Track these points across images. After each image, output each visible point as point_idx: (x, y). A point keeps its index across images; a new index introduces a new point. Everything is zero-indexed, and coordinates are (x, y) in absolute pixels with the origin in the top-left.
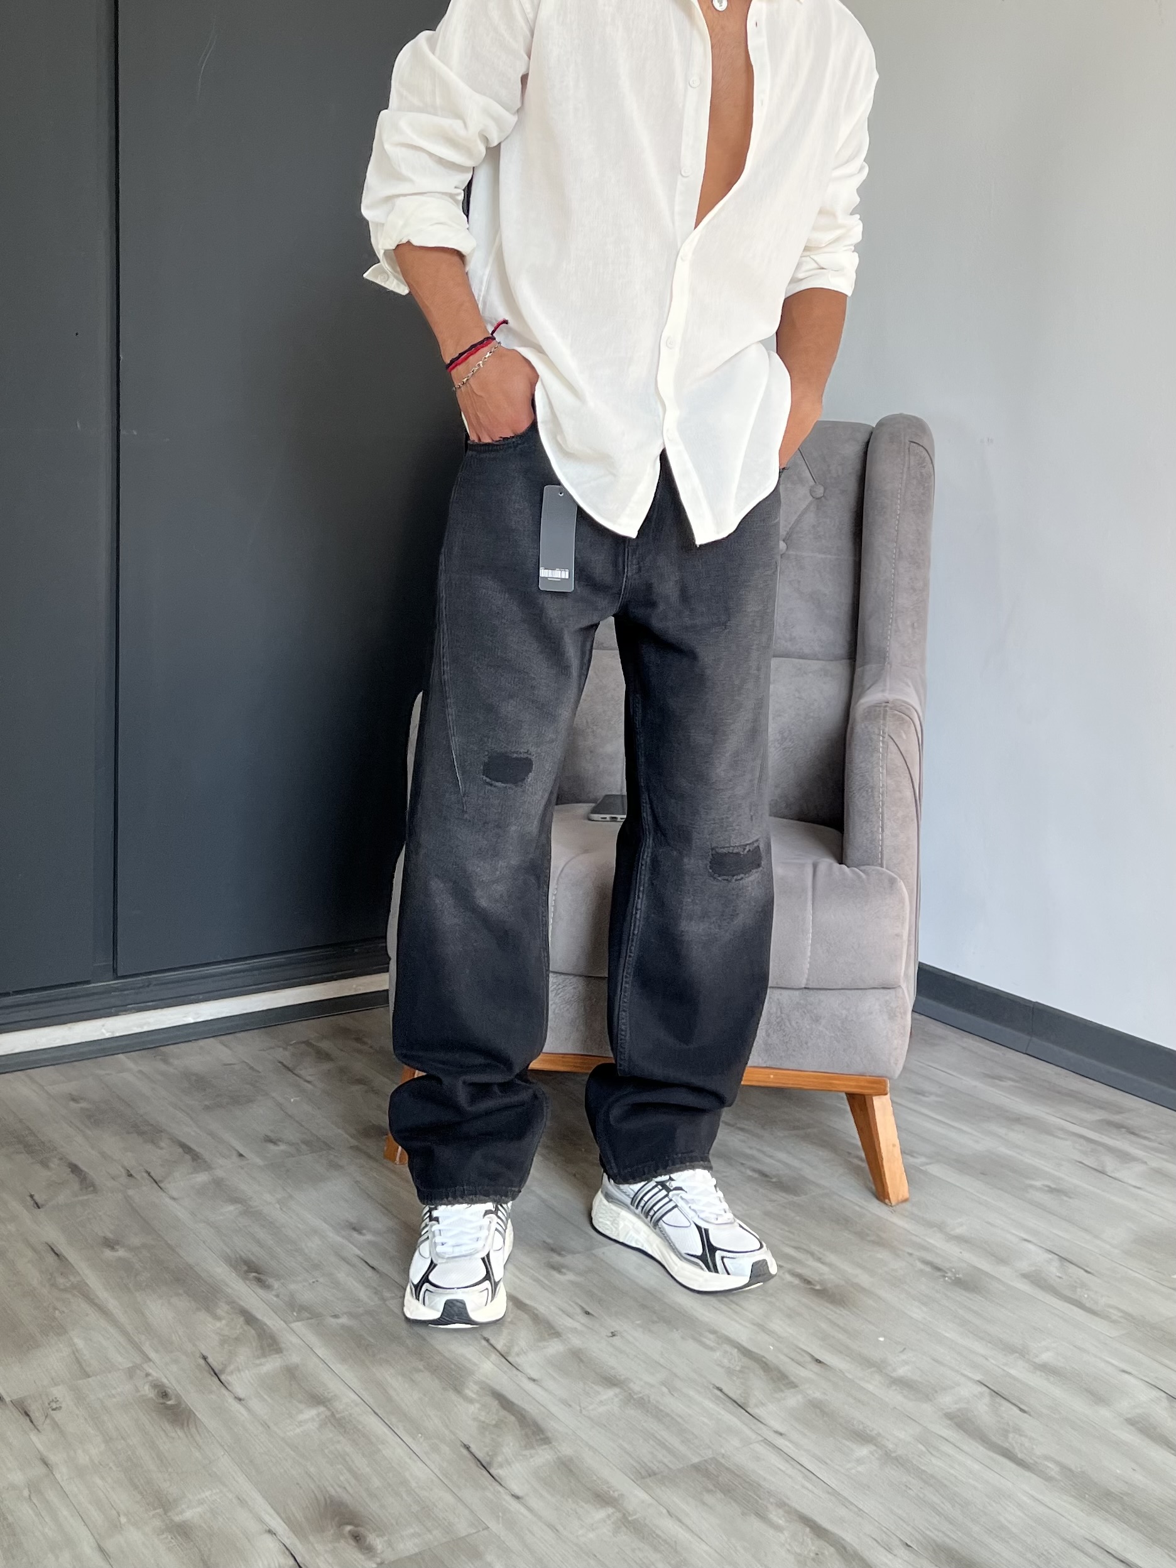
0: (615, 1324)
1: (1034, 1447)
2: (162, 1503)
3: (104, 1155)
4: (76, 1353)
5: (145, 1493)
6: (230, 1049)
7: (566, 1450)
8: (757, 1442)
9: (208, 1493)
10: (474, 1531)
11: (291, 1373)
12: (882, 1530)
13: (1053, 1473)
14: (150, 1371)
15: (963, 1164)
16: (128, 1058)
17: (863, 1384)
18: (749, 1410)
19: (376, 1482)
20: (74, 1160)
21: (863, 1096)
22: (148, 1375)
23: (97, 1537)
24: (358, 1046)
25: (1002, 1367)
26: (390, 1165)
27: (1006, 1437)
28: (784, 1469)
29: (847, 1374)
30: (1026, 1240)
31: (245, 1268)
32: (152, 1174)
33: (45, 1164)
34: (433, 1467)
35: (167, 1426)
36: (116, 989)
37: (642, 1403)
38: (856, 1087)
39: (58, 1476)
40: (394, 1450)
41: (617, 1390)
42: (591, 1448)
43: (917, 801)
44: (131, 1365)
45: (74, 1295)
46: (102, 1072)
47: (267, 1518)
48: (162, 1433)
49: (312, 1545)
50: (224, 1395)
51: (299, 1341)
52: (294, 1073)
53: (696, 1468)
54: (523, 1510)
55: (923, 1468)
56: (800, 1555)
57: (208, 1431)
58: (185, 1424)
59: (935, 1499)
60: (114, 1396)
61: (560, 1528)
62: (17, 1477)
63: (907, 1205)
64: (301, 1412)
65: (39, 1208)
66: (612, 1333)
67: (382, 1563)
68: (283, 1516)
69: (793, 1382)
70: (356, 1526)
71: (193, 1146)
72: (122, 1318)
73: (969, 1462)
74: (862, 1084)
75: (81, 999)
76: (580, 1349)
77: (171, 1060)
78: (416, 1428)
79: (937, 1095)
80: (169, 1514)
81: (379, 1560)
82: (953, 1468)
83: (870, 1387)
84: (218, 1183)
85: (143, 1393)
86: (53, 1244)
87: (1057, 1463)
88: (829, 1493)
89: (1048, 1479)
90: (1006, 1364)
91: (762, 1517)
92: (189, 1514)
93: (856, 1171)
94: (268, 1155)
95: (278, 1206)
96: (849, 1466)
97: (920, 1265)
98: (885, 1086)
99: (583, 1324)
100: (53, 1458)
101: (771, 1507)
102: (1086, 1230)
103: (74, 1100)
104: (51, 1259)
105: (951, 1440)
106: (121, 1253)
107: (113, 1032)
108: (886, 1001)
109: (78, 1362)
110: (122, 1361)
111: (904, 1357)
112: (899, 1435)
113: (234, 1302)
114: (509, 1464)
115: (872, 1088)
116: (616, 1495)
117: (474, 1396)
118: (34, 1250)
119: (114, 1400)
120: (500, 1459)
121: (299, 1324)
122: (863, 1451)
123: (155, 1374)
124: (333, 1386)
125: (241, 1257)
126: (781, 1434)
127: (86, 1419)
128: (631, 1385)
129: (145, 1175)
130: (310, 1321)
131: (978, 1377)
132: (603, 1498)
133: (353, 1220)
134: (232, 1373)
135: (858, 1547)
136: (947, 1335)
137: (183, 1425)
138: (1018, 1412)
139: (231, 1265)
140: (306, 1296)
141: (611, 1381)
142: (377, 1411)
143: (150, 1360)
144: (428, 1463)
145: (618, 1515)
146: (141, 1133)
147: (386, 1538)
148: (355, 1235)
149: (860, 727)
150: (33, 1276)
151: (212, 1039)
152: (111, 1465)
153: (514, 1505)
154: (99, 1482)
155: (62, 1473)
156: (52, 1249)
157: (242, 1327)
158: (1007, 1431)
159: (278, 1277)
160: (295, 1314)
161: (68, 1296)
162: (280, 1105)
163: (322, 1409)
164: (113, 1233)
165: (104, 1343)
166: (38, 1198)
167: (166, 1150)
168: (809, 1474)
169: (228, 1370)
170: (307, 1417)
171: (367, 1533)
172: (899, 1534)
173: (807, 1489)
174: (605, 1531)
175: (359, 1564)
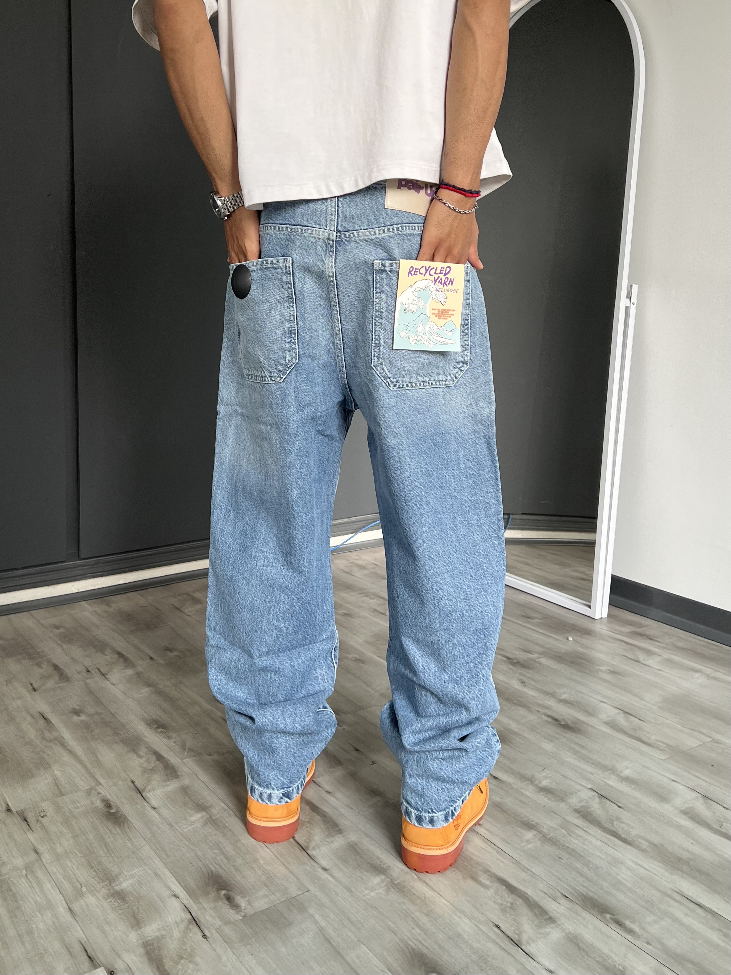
0: (374, 757)
1: (631, 830)
2: (108, 878)
3: (73, 659)
4: (55, 779)
5: (97, 871)
6: (145, 598)
7: (353, 838)
9: (136, 870)
10: (301, 893)
11: (185, 790)
12: (549, 887)
13: (645, 847)
14: (101, 791)
15: (560, 658)
16: (87, 603)
17: (522, 791)
19: (239, 861)
20: (56, 662)
22: (99, 793)
23: (68, 901)
25: (602, 779)
27: (612, 823)
29: (513, 786)
30: (602, 702)
31: (156, 726)
32: (101, 670)
33: (39, 665)
34: (273, 850)
35: (111, 827)
36: (80, 566)
37: (394, 806)
39: (44, 860)
41: (380, 798)
42: (368, 836)
44: (89, 787)
45: (55, 744)
46: (73, 612)
47: (173, 887)
48: (108, 831)
49: (201, 904)
50: (145, 806)
51: (189, 771)
52: (181, 611)
54: (330, 878)
55: (568, 845)
56: (502, 905)
57: (136, 829)
58: (122, 825)
59: (579, 865)
60: (78, 807)
61: (353, 889)
62: (19, 862)
64: (191, 816)
65: (35, 691)
66: (372, 762)
67: (245, 916)
68: (183, 885)
70: (228, 891)
71: (124, 653)
72: (84, 758)
73: (594, 841)
75: (60, 572)
76: (356, 773)
77: (112, 605)
80: (113, 885)
81: (243, 914)
82: (585, 844)
83: (528, 793)
84: (139, 675)
85: (96, 805)
86: (43, 712)
87: (646, 840)
88: (513, 863)
89: (643, 851)
90: (604, 778)
91: (475, 879)
92: (125, 884)
94: (167, 658)
95: (174, 688)
96: (523, 844)
99: (355, 757)
100: (41, 848)
101: (480, 873)
102: (635, 695)
103: (57, 628)
104: (41, 722)
105: (581, 826)
106: (83, 718)
107: (78, 590)
109: (57, 785)
110: (83, 784)
111: (544, 774)
112: (549, 824)
113: (150, 747)
116: (385, 866)
118: (33, 717)
119: (79, 810)
120: (313, 844)
121: (188, 759)
122: (529, 835)
123: (105, 793)
124: (210, 798)
125: (153, 719)
127: (61, 823)
129: (97, 671)
130: (195, 758)
131: (590, 786)
132: (378, 869)
134: (149, 791)
135: (537, 899)
136: (567, 760)
137: (120, 825)
138: (617, 808)
139: (148, 724)
140: (192, 742)
141: (375, 792)
142: (237, 814)
143: (100, 784)
145: (387, 880)
146: (95, 647)
147: (247, 899)
150: (32, 733)
151: (134, 593)
152: (77, 853)
153: (325, 875)
154: (70, 864)
155: (47, 857)
156: (43, 716)
157: (154, 763)
158: (613, 821)
159: (175, 731)
160: (186, 754)
161: (51, 744)
162: (173, 629)
163: (204, 813)
164: (77, 705)
165: (74, 774)
166: (35, 685)
167: (109, 656)
168: (500, 850)
169: (147, 790)
170: (195, 819)
171: (235, 896)
172: (559, 889)
173: (500, 860)
174: (381, 891)
175: (231, 917)
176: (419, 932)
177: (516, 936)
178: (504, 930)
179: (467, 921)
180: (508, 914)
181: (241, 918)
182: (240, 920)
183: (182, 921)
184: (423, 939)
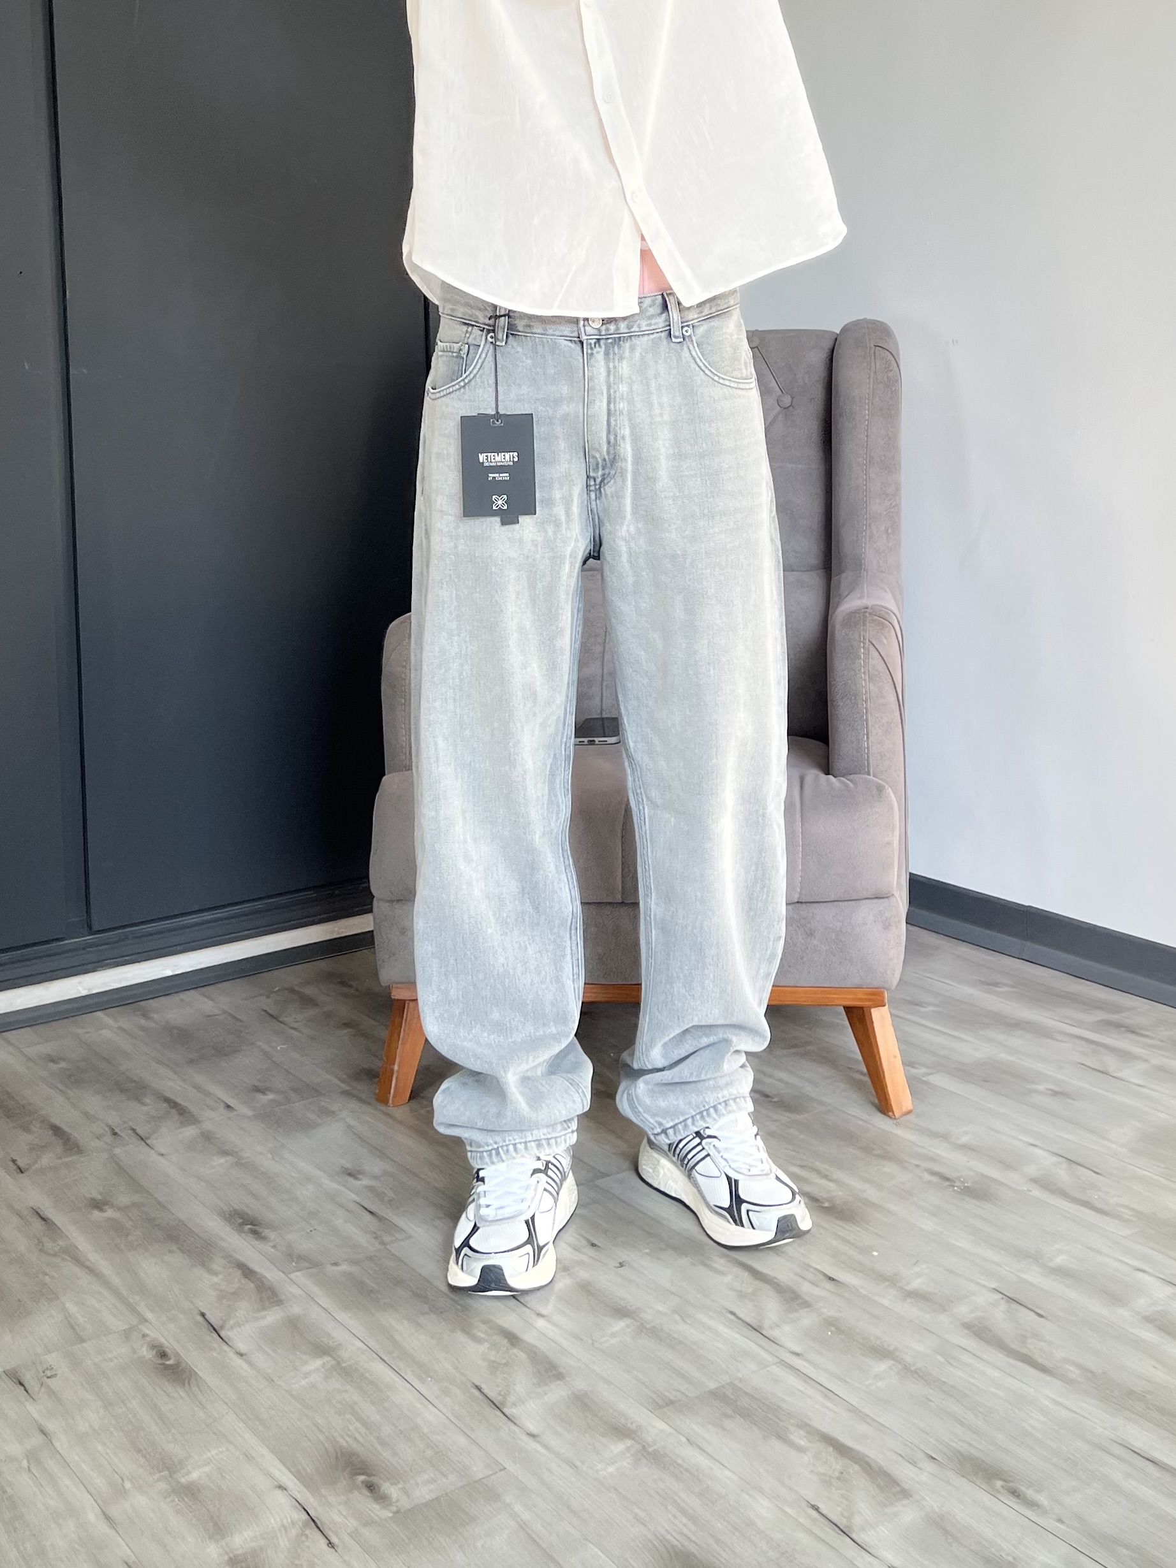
0: (624, 1255)
1: (1054, 1351)
2: (167, 1466)
3: (86, 1114)
4: (68, 1317)
5: (148, 1456)
6: (212, 1000)
7: (581, 1385)
8: (774, 1364)
9: (214, 1452)
10: (491, 1473)
11: (294, 1324)
12: (907, 1445)
14: (147, 1332)
15: (964, 1072)
16: (107, 1015)
17: (877, 1298)
18: (764, 1332)
19: (387, 1430)
20: (56, 1121)
21: (861, 1008)
22: (144, 1336)
23: (101, 1503)
24: (345, 990)
25: (1016, 1273)
26: (383, 1108)
27: (1024, 1342)
28: (801, 1388)
29: (861, 1290)
30: (1034, 1145)
31: (241, 1221)
32: (138, 1131)
33: (26, 1128)
34: (445, 1411)
35: (169, 1388)
36: (91, 945)
37: (654, 1332)
38: (853, 999)
39: (57, 1444)
40: (403, 1395)
41: (628, 1321)
42: (606, 1381)
43: (900, 705)
44: (127, 1327)
45: (63, 1259)
46: (80, 1031)
47: (277, 1474)
48: (163, 1394)
49: (325, 1497)
50: (225, 1351)
51: (301, 1292)
52: (279, 1021)
53: (714, 1394)
54: (540, 1448)
55: (944, 1380)
56: (825, 1475)
57: (211, 1390)
58: (187, 1382)
59: (958, 1409)
60: (111, 1360)
61: (578, 1464)
62: (15, 1449)
63: (909, 1117)
64: (305, 1363)
65: (22, 1172)
66: (620, 1263)
67: (398, 1512)
68: (293, 1470)
69: (806, 1302)
70: (369, 1475)
71: (178, 1100)
72: (116, 1281)
73: (989, 1370)
74: (861, 996)
75: (53, 958)
76: (589, 1282)
77: (152, 1015)
78: (424, 1371)
79: (935, 1005)
80: (175, 1476)
81: (394, 1509)
82: (974, 1377)
83: (885, 1302)
84: (207, 1137)
85: (141, 1354)
86: (39, 1208)
88: (850, 1411)
89: (1070, 1382)
90: (1020, 1271)
91: (782, 1437)
92: (195, 1475)
93: (857, 1085)
94: (257, 1105)
95: (270, 1156)
96: (867, 1383)
97: (927, 1177)
98: (884, 997)
99: (590, 1257)
100: (50, 1426)
101: (792, 1429)
103: (53, 1061)
104: (38, 1224)
105: (971, 1349)
106: (110, 1213)
107: (89, 990)
108: (880, 912)
109: (71, 1327)
110: (117, 1324)
111: (917, 1269)
112: (915, 1347)
113: (230, 1256)
114: (523, 1402)
115: (869, 1000)
116: (634, 1426)
117: (483, 1336)
118: (19, 1215)
119: (112, 1364)
120: (512, 1398)
121: (298, 1274)
122: (881, 1367)
123: (152, 1333)
124: (338, 1335)
125: (235, 1210)
126: (797, 1354)
127: (82, 1385)
128: (643, 1315)
129: (131, 1133)
130: (309, 1270)
131: (993, 1286)
132: (621, 1431)
133: (348, 1165)
134: (232, 1328)
135: (883, 1464)
136: (958, 1244)
137: (184, 1384)
138: (1037, 1317)
139: (225, 1219)
140: (304, 1245)
141: (621, 1312)
142: (384, 1357)
143: (146, 1321)
144: (440, 1406)
145: (638, 1447)
146: (123, 1091)
147: (400, 1486)
148: (351, 1180)
149: (839, 632)
150: (21, 1244)
151: (193, 992)
152: (112, 1429)
153: (532, 1444)
154: (100, 1448)
155: (62, 1442)
156: (37, 1213)
157: (239, 1281)
158: (1026, 1338)
159: (273, 1227)
160: (294, 1264)
161: (57, 1260)
162: (265, 1053)
163: (327, 1359)
164: (101, 1194)
165: (97, 1306)
166: (22, 1164)
167: (151, 1106)
168: (828, 1393)
169: (228, 1326)
170: (312, 1368)
171: (381, 1482)
172: (922, 1447)
173: (827, 1408)
174: (625, 1464)
175: (374, 1514)
176: (685, 1521)
177: (844, 1521)
178: (824, 1512)
179: (764, 1502)
180: (833, 1488)
181: (391, 1515)
182: (390, 1517)
183: (293, 1523)
184: (690, 1531)
